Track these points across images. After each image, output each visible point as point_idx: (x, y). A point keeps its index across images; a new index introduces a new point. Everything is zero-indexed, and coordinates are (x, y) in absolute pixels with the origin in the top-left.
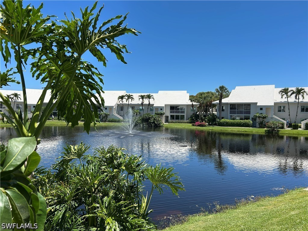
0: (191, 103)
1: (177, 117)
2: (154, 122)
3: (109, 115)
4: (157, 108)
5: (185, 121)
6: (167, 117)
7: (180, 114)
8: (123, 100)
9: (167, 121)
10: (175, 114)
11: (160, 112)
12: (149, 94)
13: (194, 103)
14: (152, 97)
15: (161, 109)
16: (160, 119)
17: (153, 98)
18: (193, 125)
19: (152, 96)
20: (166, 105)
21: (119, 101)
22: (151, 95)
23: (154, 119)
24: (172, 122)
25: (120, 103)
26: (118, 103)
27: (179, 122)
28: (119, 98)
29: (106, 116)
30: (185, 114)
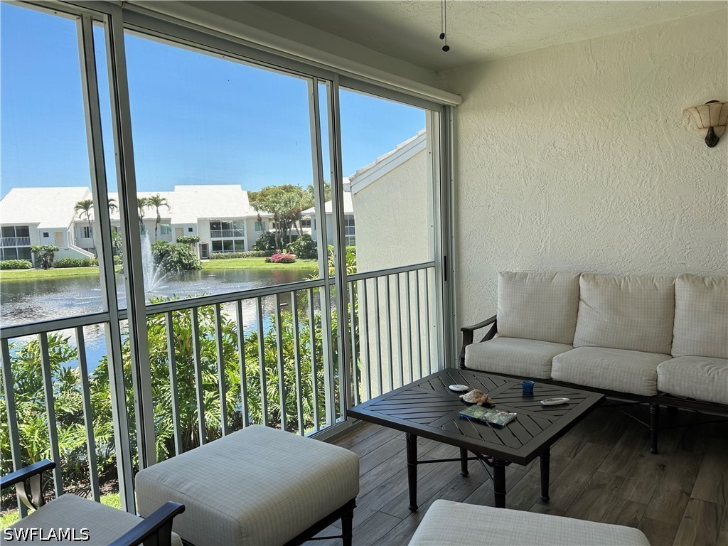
0: (256, 214)
1: (228, 246)
2: (180, 261)
3: (58, 250)
4: (180, 228)
5: (247, 252)
6: (204, 247)
7: (234, 239)
8: (89, 211)
9: (204, 254)
10: (222, 239)
11: (188, 236)
12: (154, 194)
13: (262, 214)
14: (163, 202)
15: (191, 230)
16: (191, 252)
17: (165, 204)
18: (269, 261)
19: (164, 199)
20: (199, 220)
21: (79, 214)
22: (161, 198)
23: (180, 254)
24: (218, 257)
25: (82, 219)
26: (77, 219)
27: (233, 257)
28: (77, 207)
29: (50, 252)
30: (245, 238)
